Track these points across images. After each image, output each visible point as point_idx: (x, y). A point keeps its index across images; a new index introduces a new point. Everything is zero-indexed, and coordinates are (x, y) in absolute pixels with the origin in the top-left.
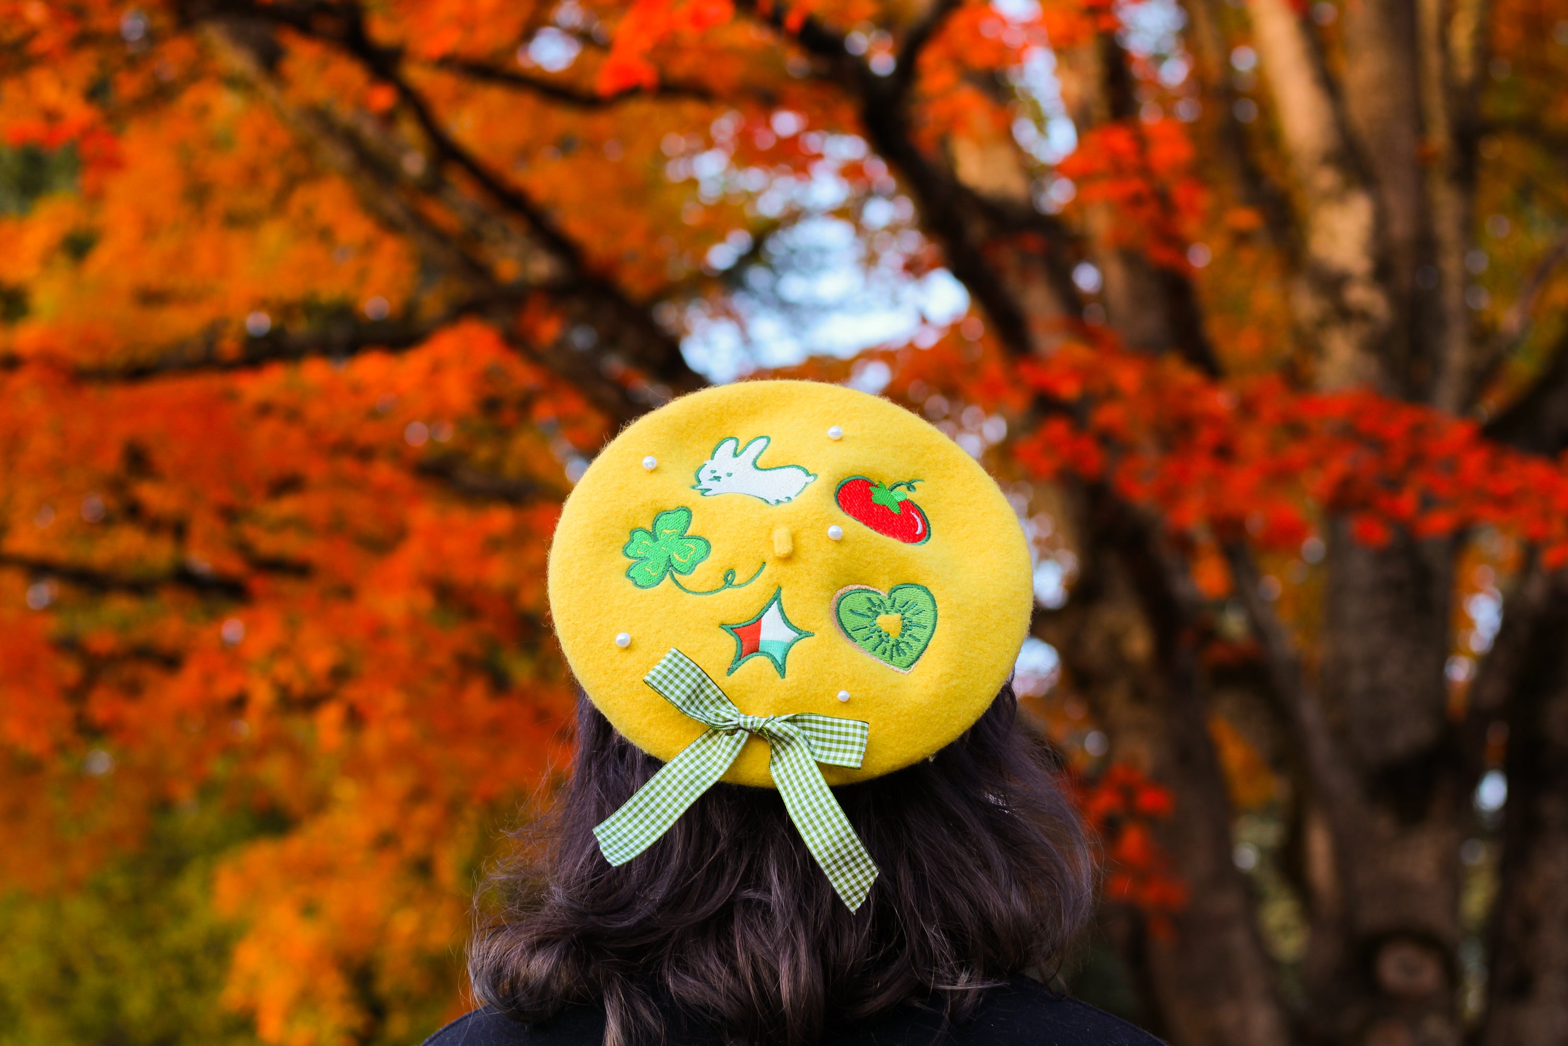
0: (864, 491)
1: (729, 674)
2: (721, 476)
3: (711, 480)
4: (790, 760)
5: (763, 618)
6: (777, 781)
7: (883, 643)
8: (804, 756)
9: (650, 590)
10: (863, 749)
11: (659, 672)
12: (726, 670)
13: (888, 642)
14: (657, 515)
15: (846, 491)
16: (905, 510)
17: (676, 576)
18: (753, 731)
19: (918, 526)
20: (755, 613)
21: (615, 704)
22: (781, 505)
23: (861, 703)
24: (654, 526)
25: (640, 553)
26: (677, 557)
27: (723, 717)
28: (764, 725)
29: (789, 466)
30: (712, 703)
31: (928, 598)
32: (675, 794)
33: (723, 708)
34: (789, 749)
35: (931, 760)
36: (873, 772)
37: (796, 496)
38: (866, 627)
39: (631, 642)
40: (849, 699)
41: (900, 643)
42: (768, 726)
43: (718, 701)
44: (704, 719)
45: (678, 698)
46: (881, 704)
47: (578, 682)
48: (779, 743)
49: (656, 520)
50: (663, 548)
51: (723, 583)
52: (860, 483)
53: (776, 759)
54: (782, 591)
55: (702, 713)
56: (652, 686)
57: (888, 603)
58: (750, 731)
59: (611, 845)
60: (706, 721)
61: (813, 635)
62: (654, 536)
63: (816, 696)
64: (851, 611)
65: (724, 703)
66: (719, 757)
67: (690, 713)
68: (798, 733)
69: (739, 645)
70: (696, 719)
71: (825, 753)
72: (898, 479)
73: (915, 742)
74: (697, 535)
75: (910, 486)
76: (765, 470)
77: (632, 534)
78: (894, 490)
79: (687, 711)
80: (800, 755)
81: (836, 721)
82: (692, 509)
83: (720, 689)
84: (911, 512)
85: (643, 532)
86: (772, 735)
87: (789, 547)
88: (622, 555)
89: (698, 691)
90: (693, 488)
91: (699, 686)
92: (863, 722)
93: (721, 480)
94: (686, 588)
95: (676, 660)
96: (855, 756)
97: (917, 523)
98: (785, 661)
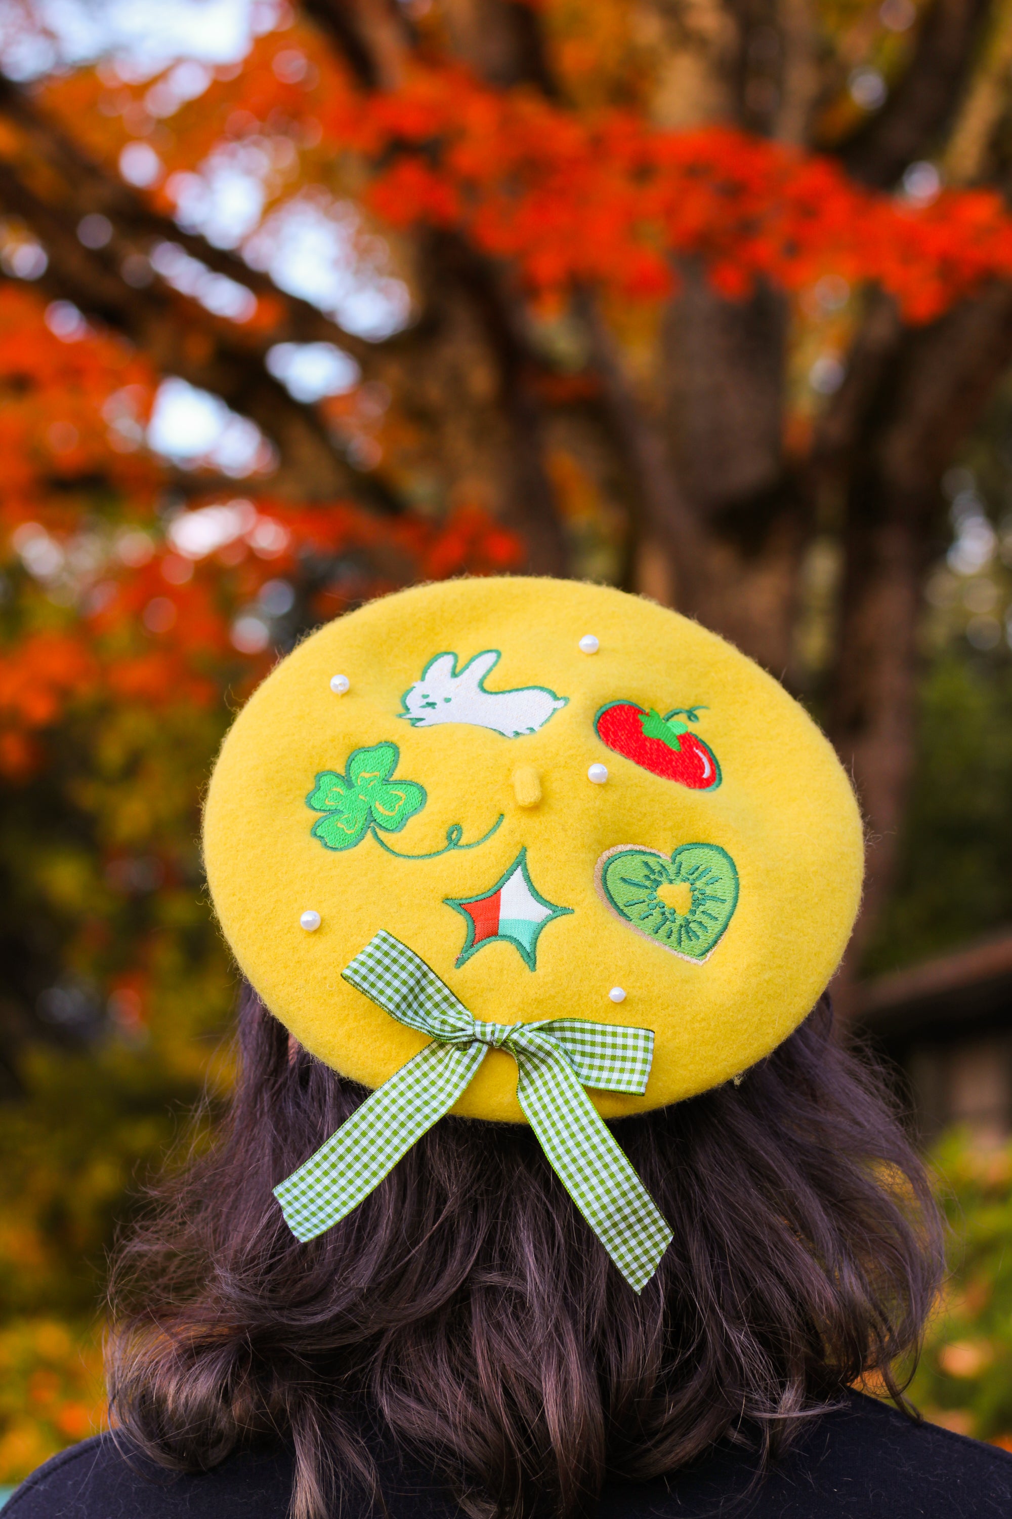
0: (631, 720)
1: (458, 966)
2: (436, 702)
3: (423, 707)
4: (545, 1083)
5: (502, 890)
6: (528, 1113)
7: (668, 923)
8: (567, 1078)
9: (345, 853)
10: (648, 1068)
11: (363, 964)
12: (454, 961)
13: (674, 922)
14: (352, 754)
15: (608, 720)
16: (686, 746)
17: (382, 834)
18: (494, 1043)
19: (704, 767)
20: (492, 883)
21: (299, 1009)
22: (521, 738)
23: (642, 1005)
24: (348, 768)
25: (330, 804)
26: (381, 809)
27: (453, 1026)
28: (509, 1035)
29: (528, 688)
30: (437, 1005)
31: (725, 861)
32: (387, 1133)
33: (452, 1012)
34: (544, 1068)
35: (737, 1082)
36: (659, 1099)
37: (541, 726)
38: (644, 901)
39: (321, 924)
40: (625, 998)
41: (690, 923)
42: (515, 1036)
43: (445, 1003)
44: (426, 1027)
45: (390, 999)
46: (668, 1006)
47: (247, 981)
48: (530, 1060)
49: (350, 760)
50: (361, 797)
51: (446, 843)
52: (626, 710)
53: (526, 1082)
54: (527, 853)
55: (423, 1019)
56: (353, 983)
57: (672, 869)
58: (490, 1044)
59: (300, 1210)
60: (429, 1031)
61: (572, 911)
62: (348, 782)
63: (580, 995)
64: (624, 880)
65: (452, 1005)
66: (448, 1081)
67: (406, 1019)
68: (557, 1047)
69: (471, 927)
70: (415, 1028)
71: (595, 1074)
72: (676, 706)
73: (716, 1057)
74: (408, 779)
75: (691, 715)
76: (496, 693)
77: (318, 778)
78: (670, 720)
79: (403, 1018)
80: (560, 1077)
81: (609, 1029)
82: (399, 744)
83: (446, 986)
84: (695, 749)
85: (332, 777)
86: (519, 1050)
87: (536, 793)
88: (305, 806)
89: (417, 990)
90: (400, 716)
91: (418, 982)
92: (647, 1030)
93: (436, 706)
94: (395, 850)
95: (385, 947)
96: (636, 1078)
97: (703, 763)
98: (535, 947)
